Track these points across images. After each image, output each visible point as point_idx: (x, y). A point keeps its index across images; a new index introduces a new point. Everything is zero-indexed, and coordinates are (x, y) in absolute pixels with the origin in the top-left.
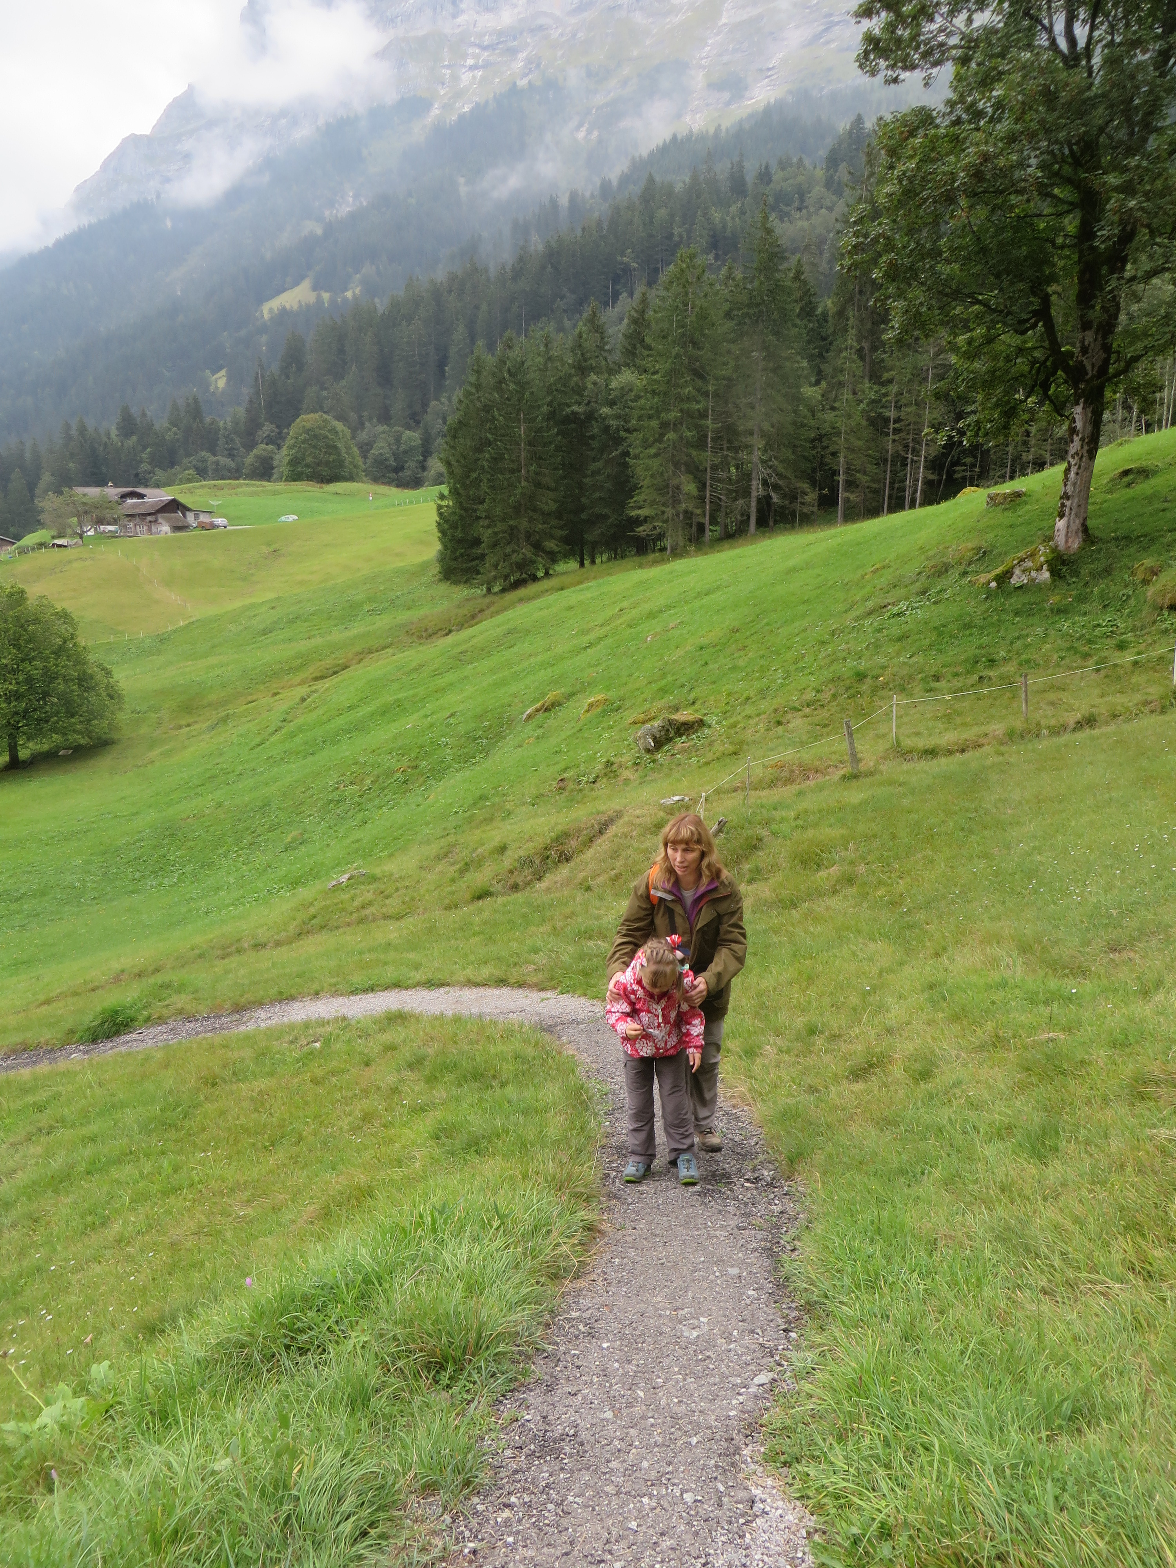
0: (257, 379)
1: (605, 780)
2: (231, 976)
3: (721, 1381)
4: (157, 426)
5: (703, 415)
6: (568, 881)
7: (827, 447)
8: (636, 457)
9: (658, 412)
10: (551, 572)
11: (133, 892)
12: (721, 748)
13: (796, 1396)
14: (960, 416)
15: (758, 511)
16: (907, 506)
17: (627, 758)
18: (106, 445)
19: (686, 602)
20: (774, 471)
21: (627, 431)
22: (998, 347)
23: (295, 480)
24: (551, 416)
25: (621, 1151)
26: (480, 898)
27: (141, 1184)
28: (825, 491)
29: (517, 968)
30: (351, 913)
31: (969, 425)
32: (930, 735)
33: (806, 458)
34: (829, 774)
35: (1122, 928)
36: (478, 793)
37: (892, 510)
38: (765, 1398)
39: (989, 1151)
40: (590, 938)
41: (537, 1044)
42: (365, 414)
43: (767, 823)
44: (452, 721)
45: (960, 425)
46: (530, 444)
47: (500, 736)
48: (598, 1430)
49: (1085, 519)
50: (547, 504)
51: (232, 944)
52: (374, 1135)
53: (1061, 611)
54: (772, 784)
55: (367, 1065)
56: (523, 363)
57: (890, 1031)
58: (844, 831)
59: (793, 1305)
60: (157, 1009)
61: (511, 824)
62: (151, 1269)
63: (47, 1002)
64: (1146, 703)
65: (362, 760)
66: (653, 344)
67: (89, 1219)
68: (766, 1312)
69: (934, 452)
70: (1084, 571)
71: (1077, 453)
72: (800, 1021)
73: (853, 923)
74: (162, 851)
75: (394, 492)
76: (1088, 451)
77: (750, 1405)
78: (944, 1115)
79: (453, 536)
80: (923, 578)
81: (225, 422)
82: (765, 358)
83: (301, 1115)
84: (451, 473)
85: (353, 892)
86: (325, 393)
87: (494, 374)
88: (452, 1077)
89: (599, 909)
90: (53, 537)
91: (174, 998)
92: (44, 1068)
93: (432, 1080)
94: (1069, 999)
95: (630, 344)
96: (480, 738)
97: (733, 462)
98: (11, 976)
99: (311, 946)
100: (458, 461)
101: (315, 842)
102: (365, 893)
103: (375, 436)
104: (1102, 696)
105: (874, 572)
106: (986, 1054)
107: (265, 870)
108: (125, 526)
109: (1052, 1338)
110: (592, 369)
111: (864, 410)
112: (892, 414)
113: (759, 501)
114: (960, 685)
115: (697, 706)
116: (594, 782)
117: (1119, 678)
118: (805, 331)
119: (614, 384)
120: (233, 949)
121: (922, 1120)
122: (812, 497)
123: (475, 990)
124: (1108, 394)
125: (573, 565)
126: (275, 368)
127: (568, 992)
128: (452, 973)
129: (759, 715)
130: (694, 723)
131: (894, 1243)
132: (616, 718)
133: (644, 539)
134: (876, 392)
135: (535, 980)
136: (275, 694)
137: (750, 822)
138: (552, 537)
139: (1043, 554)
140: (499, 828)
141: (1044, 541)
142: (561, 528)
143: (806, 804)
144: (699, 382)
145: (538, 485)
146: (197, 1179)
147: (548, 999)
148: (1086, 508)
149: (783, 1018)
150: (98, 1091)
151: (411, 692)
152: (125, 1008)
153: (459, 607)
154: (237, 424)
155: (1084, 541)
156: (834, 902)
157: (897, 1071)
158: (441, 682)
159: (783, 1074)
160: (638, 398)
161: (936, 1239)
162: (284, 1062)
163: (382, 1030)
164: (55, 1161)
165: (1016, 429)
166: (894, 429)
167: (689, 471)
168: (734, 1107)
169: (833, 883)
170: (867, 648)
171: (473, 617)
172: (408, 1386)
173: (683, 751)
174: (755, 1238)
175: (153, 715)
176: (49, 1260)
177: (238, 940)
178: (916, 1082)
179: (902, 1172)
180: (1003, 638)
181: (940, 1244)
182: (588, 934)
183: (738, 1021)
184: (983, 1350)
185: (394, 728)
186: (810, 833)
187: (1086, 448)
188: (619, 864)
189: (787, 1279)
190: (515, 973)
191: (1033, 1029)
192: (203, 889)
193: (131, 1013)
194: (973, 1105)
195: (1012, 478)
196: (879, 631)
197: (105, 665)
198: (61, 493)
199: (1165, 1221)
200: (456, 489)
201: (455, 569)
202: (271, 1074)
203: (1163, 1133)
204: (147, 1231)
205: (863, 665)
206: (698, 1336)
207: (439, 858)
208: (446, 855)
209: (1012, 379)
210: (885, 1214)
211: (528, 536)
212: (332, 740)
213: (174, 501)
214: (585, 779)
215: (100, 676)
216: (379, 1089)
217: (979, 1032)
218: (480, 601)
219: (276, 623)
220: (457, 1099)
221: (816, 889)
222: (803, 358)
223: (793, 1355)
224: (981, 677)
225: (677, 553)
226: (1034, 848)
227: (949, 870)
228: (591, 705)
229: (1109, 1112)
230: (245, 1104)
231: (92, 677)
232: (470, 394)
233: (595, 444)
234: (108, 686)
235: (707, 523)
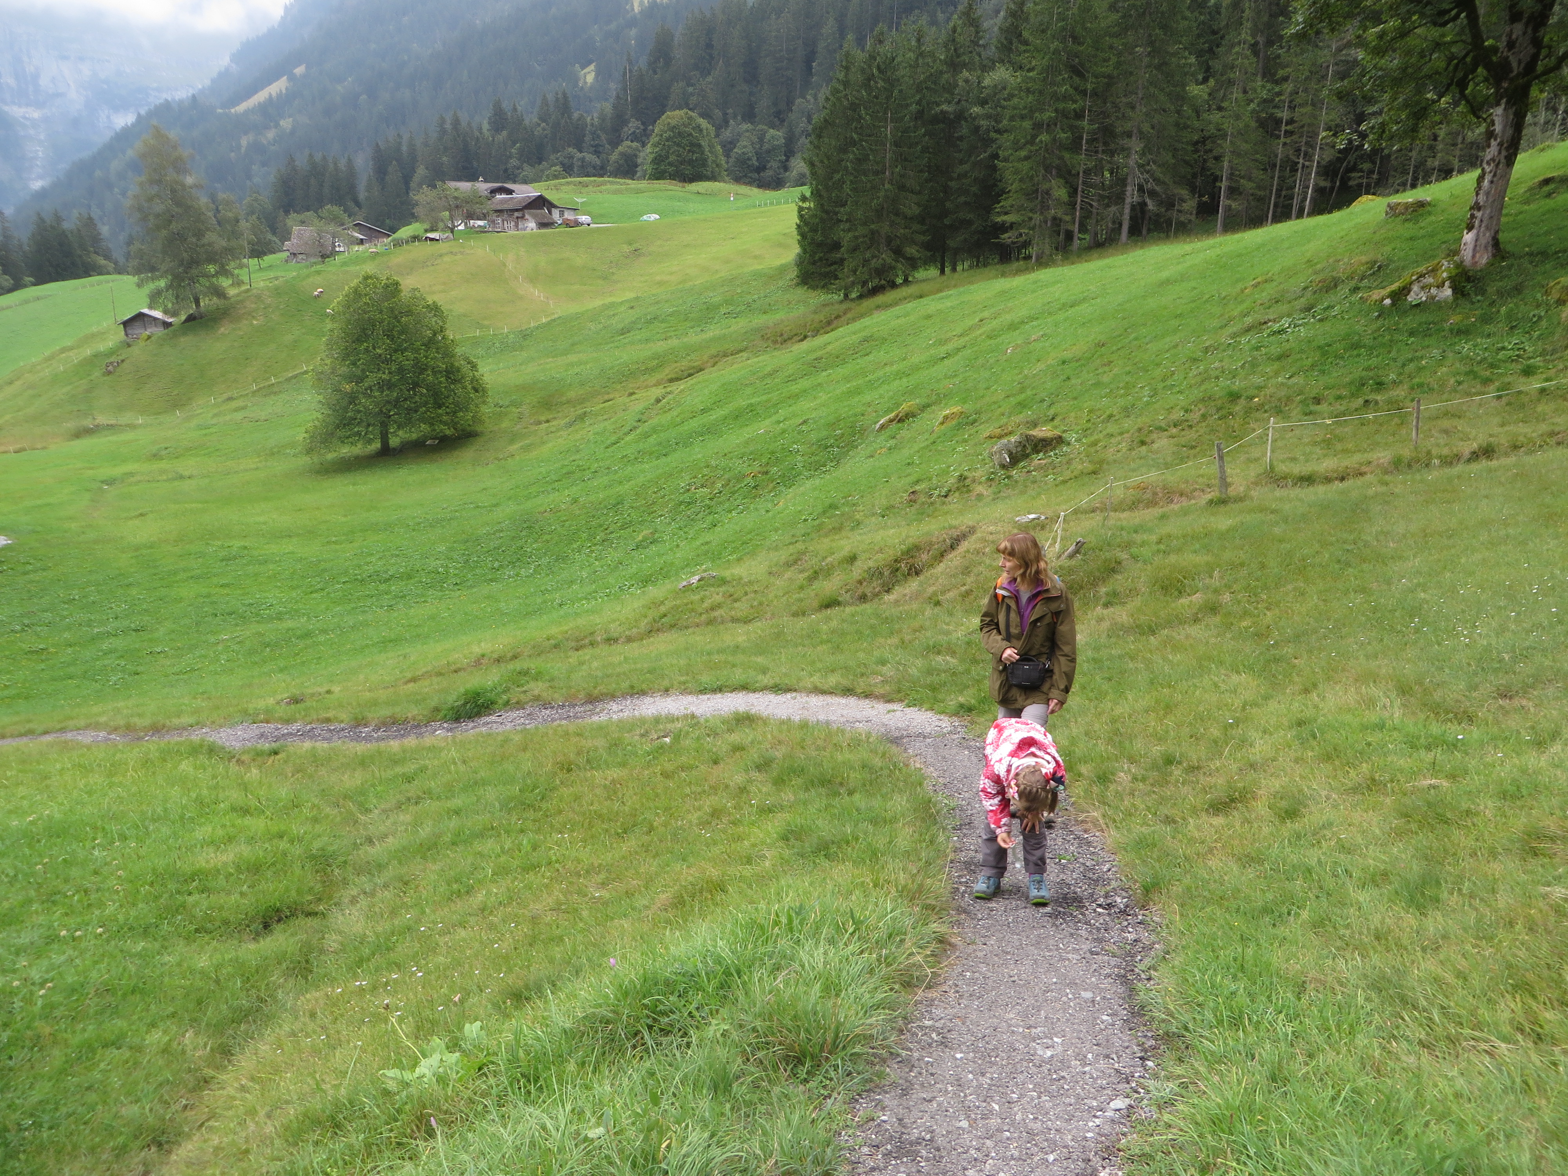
0: (625, 74)
1: (957, 494)
2: (584, 667)
3: (1077, 1103)
4: (527, 122)
5: (1079, 115)
6: (916, 596)
7: (1211, 151)
8: (1006, 160)
9: (1032, 111)
10: (910, 279)
11: (491, 580)
12: (1080, 467)
13: (1153, 1125)
14: (1360, 118)
15: (1131, 218)
16: (1293, 216)
17: (981, 473)
18: (478, 139)
19: (1050, 313)
20: (1152, 176)
21: (998, 131)
22: (1411, 41)
23: (657, 179)
24: (919, 115)
25: (970, 866)
26: (828, 606)
27: (503, 859)
28: (1206, 198)
29: (865, 678)
30: (701, 614)
31: (1373, 128)
32: (1307, 461)
33: (1187, 163)
34: (1194, 498)
35: (1514, 673)
36: (828, 501)
37: (1277, 219)
38: (1122, 1123)
39: (1363, 897)
40: (939, 653)
41: (884, 755)
42: (730, 111)
43: (1128, 545)
44: (804, 428)
45: (1363, 127)
46: (896, 144)
47: (851, 445)
48: (954, 1137)
49: (1497, 232)
50: (910, 208)
51: (585, 637)
52: (724, 831)
53: (1462, 332)
54: (1133, 506)
55: (716, 762)
56: (893, 59)
57: (1252, 766)
58: (1209, 558)
59: (1149, 1034)
60: (515, 695)
61: (860, 534)
62: (513, 938)
63: (414, 680)
64: (1552, 434)
65: (713, 463)
66: (1031, 39)
67: (455, 886)
68: (1121, 1038)
69: (1329, 155)
70: (1491, 289)
71: (1493, 160)
72: (1157, 750)
73: (1215, 653)
74: (520, 543)
75: (755, 192)
76: (1506, 157)
77: (1107, 1129)
78: (1313, 857)
79: (813, 239)
80: (1309, 293)
81: (592, 118)
82: (1149, 53)
83: (652, 805)
84: (813, 174)
85: (702, 593)
86: (691, 89)
87: (863, 70)
88: (800, 781)
89: (948, 624)
90: (426, 231)
91: (532, 685)
92: (411, 741)
93: (779, 782)
94: (1454, 745)
95: (1006, 38)
96: (832, 446)
97: (1108, 166)
98: (380, 652)
99: (662, 644)
100: (822, 162)
101: (665, 542)
102: (715, 595)
103: (739, 135)
104: (1503, 425)
105: (1255, 286)
106: (1360, 797)
107: (616, 567)
108: (493, 221)
109: (1431, 1093)
110: (964, 65)
111: (1254, 110)
112: (1285, 115)
113: (1133, 208)
114: (1343, 408)
115: (1056, 422)
116: (946, 496)
117: (1523, 406)
118: (1195, 25)
119: (987, 82)
120: (587, 641)
121: (1288, 861)
122: (1190, 204)
123: (821, 698)
124: (1534, 92)
125: (933, 272)
126: (643, 63)
127: (915, 705)
128: (799, 680)
129: (1121, 434)
130: (1052, 439)
131: (1259, 982)
132: (972, 432)
133: (1009, 246)
134: (1269, 90)
135: (882, 691)
136: (631, 394)
137: (1109, 545)
138: (913, 242)
139: (1446, 269)
140: (848, 538)
141: (1449, 255)
142: (923, 233)
143: (1171, 528)
144: (1077, 80)
145: (902, 188)
146: (554, 858)
147: (894, 711)
148: (1499, 219)
149: (1139, 745)
150: (462, 768)
151: (764, 398)
152: (486, 691)
153: (815, 312)
154: (603, 120)
155: (1494, 256)
156: (1195, 631)
157: (1261, 807)
158: (794, 388)
159: (1138, 802)
160: (1011, 96)
161: (1304, 982)
162: (635, 754)
163: (730, 731)
164: (423, 829)
165: (1424, 132)
166: (1286, 132)
167: (1060, 175)
168: (1086, 831)
169: (1194, 611)
170: (1243, 367)
171: (829, 323)
172: (767, 1076)
173: (1040, 468)
174: (1109, 964)
175: (514, 409)
176: (418, 921)
177: (592, 634)
178: (1283, 820)
179: (1266, 910)
180: (1395, 360)
181: (1310, 987)
182: (937, 649)
183: (1090, 746)
184: (1356, 1098)
185: (747, 433)
186: (1173, 558)
187: (1504, 153)
188: (970, 580)
189: (1142, 1007)
190: (862, 684)
191: (1414, 774)
192: (558, 582)
193: (492, 696)
194: (1344, 848)
195: (1414, 186)
196: (1258, 349)
197: (472, 358)
198: (434, 187)
199: (1558, 982)
200: (818, 190)
201: (813, 273)
202: (623, 765)
203: (1558, 892)
204: (509, 903)
205: (1237, 385)
206: (1052, 1056)
207: (788, 565)
208: (795, 562)
209: (1426, 76)
210: (1250, 952)
211: (889, 240)
212: (685, 442)
213: (541, 197)
214: (937, 492)
215: (466, 369)
216: (727, 787)
217: (1353, 773)
218: (837, 306)
219: (634, 322)
220: (805, 803)
221: (1177, 617)
222: (1190, 54)
223: (1151, 1084)
224: (1367, 401)
225: (1043, 262)
226: (1419, 585)
227: (1321, 603)
228: (946, 418)
229: (1495, 865)
230: (598, 791)
231: (458, 370)
232: (838, 91)
233: (964, 145)
234: (474, 380)
235: (1076, 230)
